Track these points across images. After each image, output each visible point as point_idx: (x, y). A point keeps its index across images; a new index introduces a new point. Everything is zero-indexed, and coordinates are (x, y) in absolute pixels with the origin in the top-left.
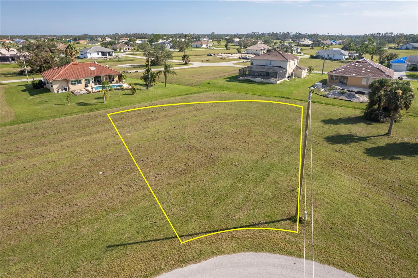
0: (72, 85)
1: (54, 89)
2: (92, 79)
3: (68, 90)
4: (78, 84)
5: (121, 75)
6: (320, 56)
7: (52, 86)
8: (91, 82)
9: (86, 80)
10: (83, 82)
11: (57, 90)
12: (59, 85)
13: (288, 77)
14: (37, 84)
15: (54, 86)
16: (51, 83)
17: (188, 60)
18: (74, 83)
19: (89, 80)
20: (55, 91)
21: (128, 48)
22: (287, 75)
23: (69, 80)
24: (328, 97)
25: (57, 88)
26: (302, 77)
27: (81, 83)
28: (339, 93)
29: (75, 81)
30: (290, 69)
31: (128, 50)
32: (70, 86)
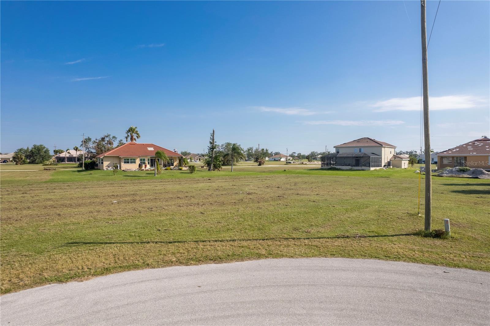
0: (124, 163)
1: (104, 166)
2: (148, 160)
3: (119, 169)
4: (131, 162)
5: (182, 157)
6: (422, 160)
7: (102, 163)
8: (147, 162)
9: (141, 160)
10: (138, 161)
11: (106, 167)
12: (110, 162)
13: (385, 166)
14: (89, 163)
15: (104, 163)
16: (102, 160)
17: (262, 160)
18: (127, 162)
19: (144, 160)
20: (105, 168)
21: (200, 159)
22: (383, 164)
23: (122, 157)
24: (442, 176)
25: (107, 166)
26: (403, 167)
27: (135, 162)
28: (458, 171)
29: (128, 160)
30: (386, 157)
31: (200, 160)
32: (122, 164)
